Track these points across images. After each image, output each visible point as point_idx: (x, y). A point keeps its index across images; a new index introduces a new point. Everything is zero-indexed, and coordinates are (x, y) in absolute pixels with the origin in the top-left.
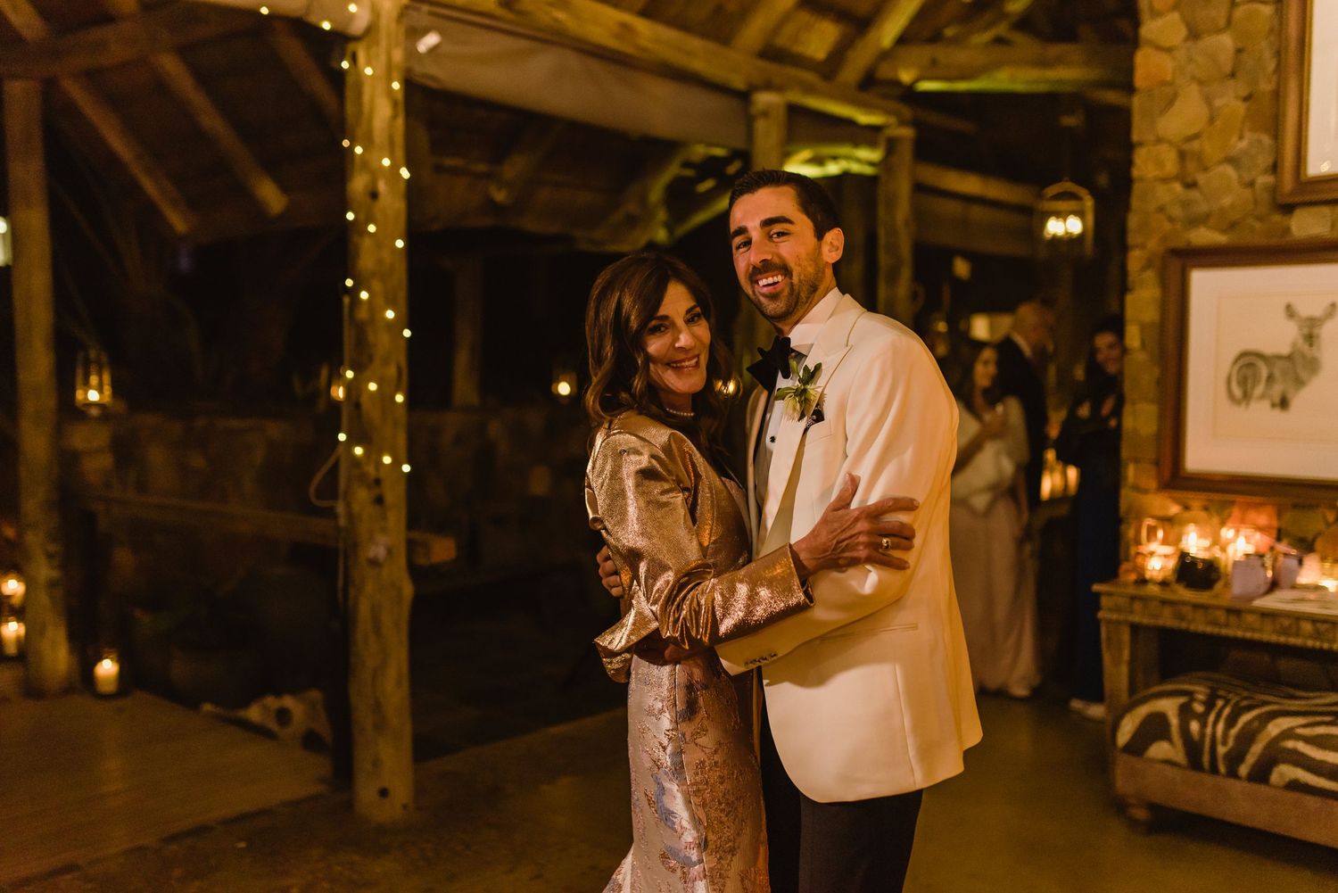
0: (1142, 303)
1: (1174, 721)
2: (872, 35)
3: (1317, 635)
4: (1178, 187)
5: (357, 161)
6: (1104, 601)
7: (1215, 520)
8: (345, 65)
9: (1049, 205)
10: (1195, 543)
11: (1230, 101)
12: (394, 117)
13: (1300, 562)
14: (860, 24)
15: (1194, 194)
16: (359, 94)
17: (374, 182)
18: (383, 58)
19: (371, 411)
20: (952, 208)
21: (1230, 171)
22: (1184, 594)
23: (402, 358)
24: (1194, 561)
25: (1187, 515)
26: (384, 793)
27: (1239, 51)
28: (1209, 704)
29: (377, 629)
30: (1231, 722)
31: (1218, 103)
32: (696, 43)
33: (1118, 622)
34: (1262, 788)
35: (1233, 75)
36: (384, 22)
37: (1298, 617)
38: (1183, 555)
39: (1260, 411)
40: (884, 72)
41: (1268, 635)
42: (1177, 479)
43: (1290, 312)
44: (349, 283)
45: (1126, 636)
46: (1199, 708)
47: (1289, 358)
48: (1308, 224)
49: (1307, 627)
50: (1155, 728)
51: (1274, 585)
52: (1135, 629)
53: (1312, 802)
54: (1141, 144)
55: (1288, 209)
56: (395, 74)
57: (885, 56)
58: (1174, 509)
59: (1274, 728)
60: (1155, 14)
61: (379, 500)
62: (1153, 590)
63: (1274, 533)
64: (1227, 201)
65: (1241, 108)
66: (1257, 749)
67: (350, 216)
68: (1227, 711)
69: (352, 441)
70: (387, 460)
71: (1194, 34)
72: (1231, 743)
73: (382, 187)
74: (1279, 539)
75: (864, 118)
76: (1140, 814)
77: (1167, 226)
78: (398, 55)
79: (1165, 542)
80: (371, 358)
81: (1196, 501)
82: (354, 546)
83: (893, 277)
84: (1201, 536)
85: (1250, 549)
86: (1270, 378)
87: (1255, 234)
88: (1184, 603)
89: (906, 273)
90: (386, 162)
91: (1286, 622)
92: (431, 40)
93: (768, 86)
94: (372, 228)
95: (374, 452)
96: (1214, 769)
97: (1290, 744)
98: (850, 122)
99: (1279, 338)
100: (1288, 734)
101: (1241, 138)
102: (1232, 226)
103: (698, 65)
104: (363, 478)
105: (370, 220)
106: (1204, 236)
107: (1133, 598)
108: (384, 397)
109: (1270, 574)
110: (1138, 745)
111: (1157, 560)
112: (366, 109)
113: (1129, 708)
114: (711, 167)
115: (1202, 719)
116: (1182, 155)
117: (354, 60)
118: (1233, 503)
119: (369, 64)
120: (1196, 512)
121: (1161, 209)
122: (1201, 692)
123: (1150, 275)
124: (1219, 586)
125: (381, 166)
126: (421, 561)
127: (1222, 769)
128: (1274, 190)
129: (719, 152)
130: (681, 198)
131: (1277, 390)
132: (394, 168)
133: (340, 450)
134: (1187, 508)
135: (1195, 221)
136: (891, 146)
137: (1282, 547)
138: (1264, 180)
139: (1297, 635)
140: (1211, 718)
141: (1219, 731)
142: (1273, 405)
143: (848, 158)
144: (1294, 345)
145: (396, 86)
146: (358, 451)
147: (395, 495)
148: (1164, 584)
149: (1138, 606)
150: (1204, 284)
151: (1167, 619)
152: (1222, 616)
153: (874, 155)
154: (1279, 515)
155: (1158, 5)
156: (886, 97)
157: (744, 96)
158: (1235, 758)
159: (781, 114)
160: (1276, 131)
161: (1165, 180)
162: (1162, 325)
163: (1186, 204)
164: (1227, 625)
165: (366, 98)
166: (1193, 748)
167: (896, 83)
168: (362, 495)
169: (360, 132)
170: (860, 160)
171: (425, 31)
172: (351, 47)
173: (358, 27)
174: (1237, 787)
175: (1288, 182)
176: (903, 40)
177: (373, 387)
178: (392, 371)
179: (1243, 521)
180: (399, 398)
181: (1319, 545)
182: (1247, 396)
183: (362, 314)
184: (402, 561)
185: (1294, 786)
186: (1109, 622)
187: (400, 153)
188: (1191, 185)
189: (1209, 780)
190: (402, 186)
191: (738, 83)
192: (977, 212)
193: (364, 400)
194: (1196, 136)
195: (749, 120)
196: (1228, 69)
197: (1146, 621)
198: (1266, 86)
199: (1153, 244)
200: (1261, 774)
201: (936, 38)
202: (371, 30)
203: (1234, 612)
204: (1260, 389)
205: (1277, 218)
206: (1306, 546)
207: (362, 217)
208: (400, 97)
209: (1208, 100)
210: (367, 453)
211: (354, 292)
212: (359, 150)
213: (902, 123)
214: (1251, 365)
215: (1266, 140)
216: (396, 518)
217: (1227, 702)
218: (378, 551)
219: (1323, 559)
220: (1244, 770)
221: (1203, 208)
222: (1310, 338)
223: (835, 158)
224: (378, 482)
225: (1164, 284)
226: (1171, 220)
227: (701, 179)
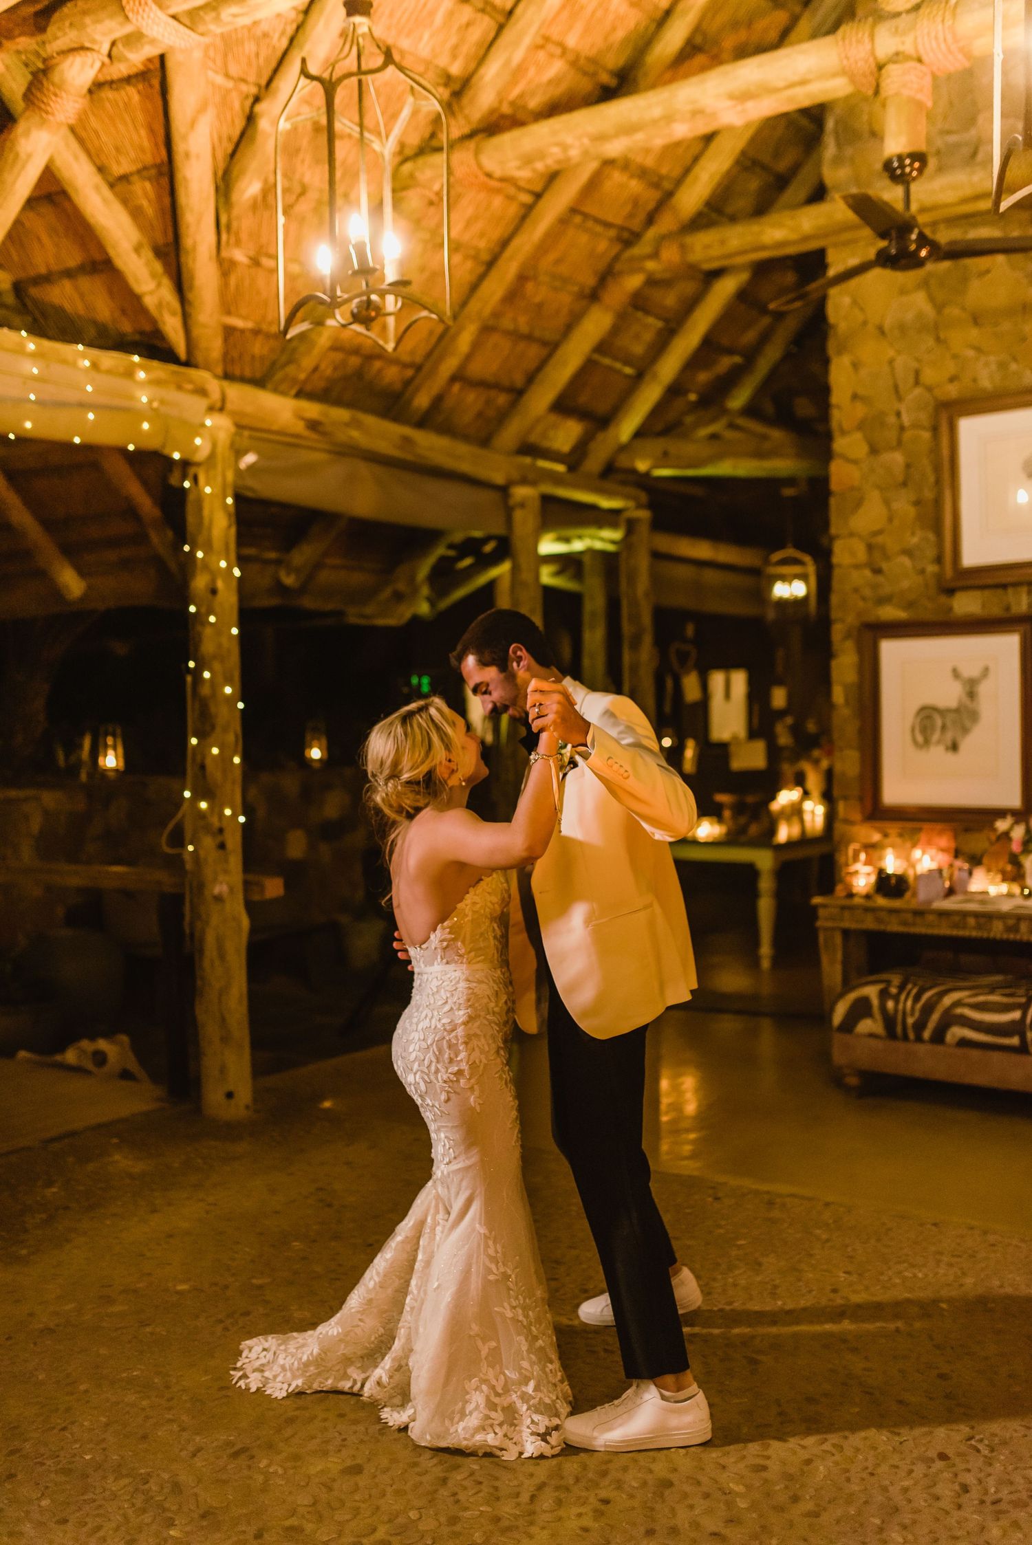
0: (844, 667)
1: (875, 1002)
2: (611, 432)
3: (979, 927)
4: (867, 573)
5: (199, 564)
6: (822, 912)
7: (908, 845)
8: (187, 484)
9: (773, 570)
10: (892, 864)
11: (903, 505)
12: (229, 527)
13: (970, 873)
14: (601, 421)
15: (880, 579)
16: (200, 508)
17: (214, 581)
18: (219, 479)
19: (214, 772)
20: (683, 572)
21: (906, 561)
22: (881, 901)
23: (237, 726)
24: (889, 876)
25: (888, 841)
26: (230, 1095)
27: (908, 466)
28: (902, 988)
29: (222, 956)
30: (917, 998)
31: (895, 506)
32: (463, 448)
33: (833, 929)
34: (940, 1048)
35: (904, 484)
36: (219, 450)
37: (964, 914)
38: (881, 872)
39: (937, 752)
40: (623, 461)
41: (945, 930)
42: (878, 812)
43: (956, 674)
44: (192, 664)
45: (838, 939)
46: (894, 990)
47: (957, 711)
48: (966, 604)
49: (971, 921)
50: (861, 1009)
51: (951, 892)
52: (846, 933)
53: (975, 1054)
54: (838, 537)
55: (951, 592)
56: (230, 491)
57: (623, 448)
58: (876, 837)
59: (948, 1000)
60: (843, 433)
61: (222, 846)
62: (857, 901)
63: (953, 854)
64: (905, 584)
65: (912, 511)
66: (935, 1017)
67: (192, 609)
68: (915, 991)
69: (197, 797)
70: (228, 812)
71: (874, 451)
72: (917, 1014)
73: (220, 584)
74: (956, 856)
75: (606, 503)
76: (853, 1081)
77: (861, 604)
78: (230, 476)
79: (867, 863)
80: (213, 727)
81: (893, 828)
82: (201, 886)
83: (636, 644)
84: (897, 857)
85: (934, 866)
86: (944, 727)
87: (927, 611)
88: (881, 909)
89: (648, 640)
90: (223, 564)
91: (957, 918)
92: (250, 458)
93: (524, 481)
94: (212, 619)
95: (216, 808)
96: (905, 1038)
97: (959, 1011)
98: (593, 508)
99: (948, 695)
100: (958, 1004)
101: (913, 534)
102: (910, 605)
103: (465, 467)
104: (207, 828)
105: (209, 613)
106: (890, 613)
107: (843, 908)
108: (225, 758)
109: (947, 884)
110: (848, 1025)
111: (862, 879)
112: (206, 521)
113: (841, 995)
114: (470, 547)
115: (896, 999)
116: (870, 548)
117: (195, 480)
118: (920, 830)
119: (208, 484)
120: (894, 839)
121: (856, 590)
122: (896, 980)
123: (849, 645)
124: (908, 895)
125: (220, 568)
126: (256, 897)
127: (911, 1036)
128: (939, 577)
129: (477, 534)
130: (444, 576)
131: (949, 736)
132: (229, 568)
133: (185, 806)
134: (886, 835)
135: (882, 601)
136: (631, 527)
137: (959, 863)
138: (932, 569)
139: (964, 928)
140: (903, 997)
141: (908, 1006)
142: (947, 749)
143: (593, 537)
144: (960, 701)
145: (230, 501)
146: (203, 805)
147: (234, 841)
148: (868, 897)
149: (847, 914)
150: (892, 651)
151: (869, 924)
152: (909, 917)
153: (617, 535)
154: (956, 837)
155: (846, 425)
156: (624, 483)
157: (504, 490)
158: (920, 1026)
159: (537, 504)
160: (937, 528)
161: (857, 567)
162: (860, 686)
163: (875, 587)
164: (914, 924)
165: (206, 512)
166: (889, 1022)
167: (634, 471)
168: (208, 842)
169: (201, 539)
170: (603, 539)
171: (246, 452)
172: (192, 471)
173: (201, 456)
174: (922, 1049)
175: (949, 572)
176: (639, 434)
177: (215, 751)
178: (231, 738)
179: (929, 843)
180: (237, 760)
181: (985, 860)
182: (927, 742)
183: (205, 691)
184: (240, 897)
185: (964, 1043)
186: (826, 929)
187: (233, 556)
188: (877, 571)
189: (901, 1045)
190: (234, 584)
191: (499, 478)
192: (710, 576)
193: (208, 762)
194: (880, 532)
195: (508, 511)
196: (901, 479)
197: (853, 926)
198: (928, 494)
199: (851, 619)
200: (939, 1037)
201: (667, 431)
202: (212, 456)
203: (919, 913)
204: (936, 736)
205: (943, 599)
206: (975, 861)
207: (203, 610)
208: (232, 510)
209: (887, 502)
210: (211, 807)
211: (197, 673)
212: (200, 554)
213: (639, 506)
214: (929, 717)
215: (931, 536)
216: (235, 861)
217: (915, 985)
218: (220, 888)
219: (989, 870)
220: (927, 1034)
221: (887, 590)
222: (972, 695)
223: (580, 537)
224: (221, 831)
225: (860, 651)
226: (864, 599)
227: (461, 557)
